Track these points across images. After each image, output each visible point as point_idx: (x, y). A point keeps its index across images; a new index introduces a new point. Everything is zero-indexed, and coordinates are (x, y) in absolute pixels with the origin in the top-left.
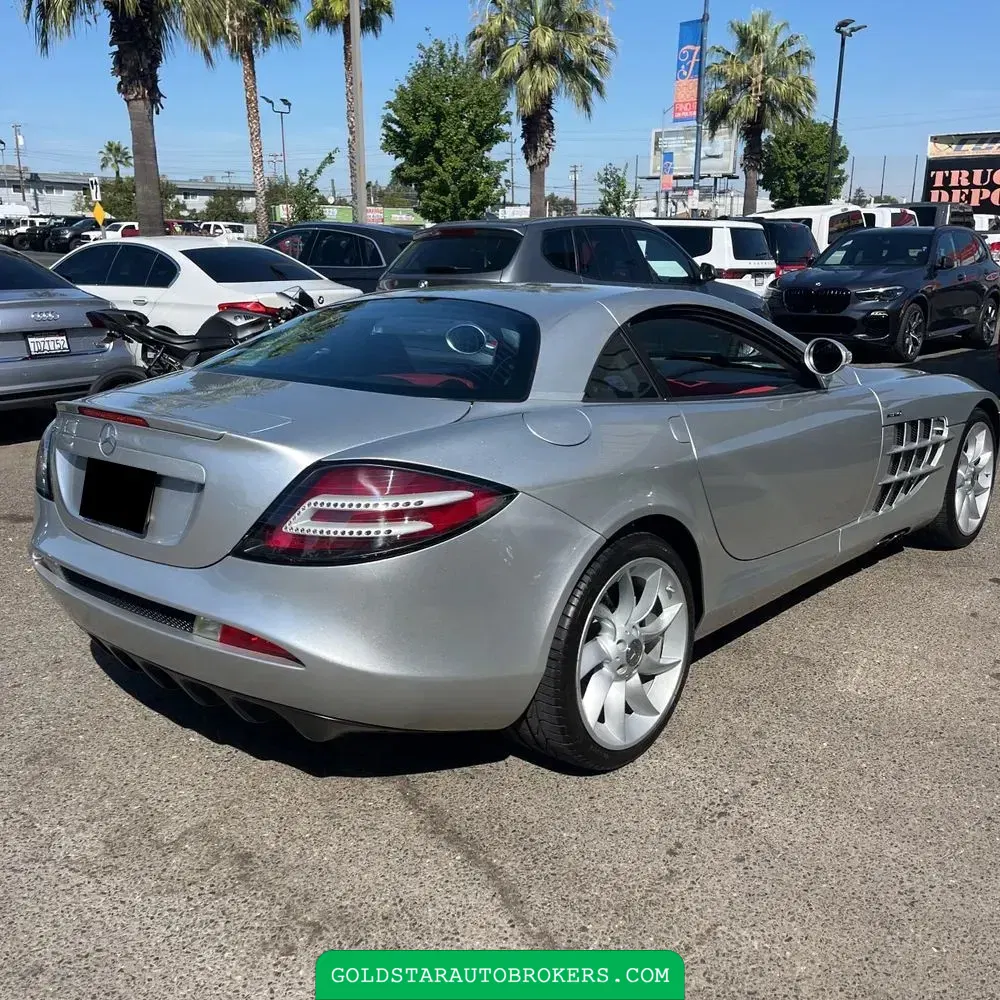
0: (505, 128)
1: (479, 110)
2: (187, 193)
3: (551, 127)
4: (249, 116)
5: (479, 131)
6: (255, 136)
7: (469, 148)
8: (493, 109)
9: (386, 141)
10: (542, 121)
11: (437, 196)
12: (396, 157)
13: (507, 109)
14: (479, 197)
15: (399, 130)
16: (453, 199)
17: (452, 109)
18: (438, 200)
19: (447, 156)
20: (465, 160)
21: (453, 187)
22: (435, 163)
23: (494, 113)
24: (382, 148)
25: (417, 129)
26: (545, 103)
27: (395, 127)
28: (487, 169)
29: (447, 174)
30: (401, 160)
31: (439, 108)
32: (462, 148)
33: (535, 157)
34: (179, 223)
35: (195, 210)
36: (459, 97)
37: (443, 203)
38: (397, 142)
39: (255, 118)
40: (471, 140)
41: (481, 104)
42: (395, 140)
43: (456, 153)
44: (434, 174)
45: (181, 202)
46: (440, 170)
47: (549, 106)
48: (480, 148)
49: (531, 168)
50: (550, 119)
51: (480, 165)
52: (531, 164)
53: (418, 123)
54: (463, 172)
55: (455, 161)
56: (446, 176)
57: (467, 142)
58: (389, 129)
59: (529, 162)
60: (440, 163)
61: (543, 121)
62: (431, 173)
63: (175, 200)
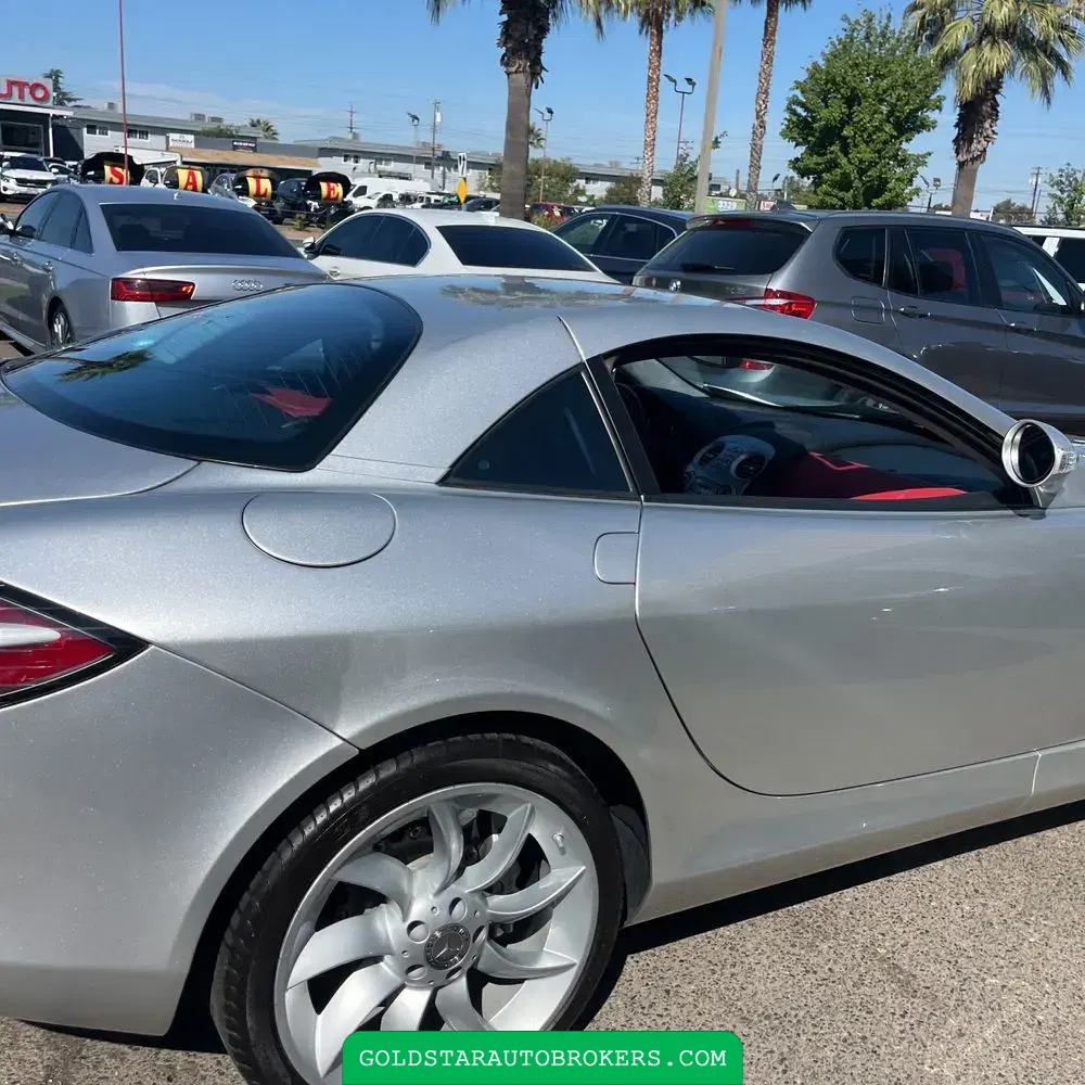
0: (932, 115)
1: (903, 93)
2: (589, 178)
3: (994, 113)
4: (648, 96)
5: (899, 117)
6: (652, 116)
7: (884, 137)
8: (920, 91)
9: (788, 127)
10: (984, 108)
11: (835, 191)
12: (797, 145)
13: (939, 92)
14: (887, 196)
15: (804, 114)
16: (854, 196)
17: (871, 92)
18: (836, 197)
19: (856, 146)
20: (875, 152)
21: (857, 183)
22: (839, 154)
23: (922, 97)
24: (781, 134)
25: (824, 113)
26: (990, 87)
27: (800, 110)
28: (902, 163)
29: (852, 167)
30: (802, 149)
31: (853, 89)
32: (874, 137)
33: (968, 151)
34: (559, 207)
35: (593, 196)
36: (883, 77)
37: (842, 200)
38: (800, 128)
39: (654, 98)
40: (888, 128)
41: (907, 85)
42: (797, 126)
43: (867, 143)
44: (837, 165)
45: (581, 187)
46: (844, 161)
47: (996, 91)
48: (897, 138)
49: (961, 165)
50: (995, 106)
51: (895, 157)
52: (962, 160)
53: (827, 106)
54: (873, 164)
55: (865, 153)
56: (849, 168)
57: (883, 130)
58: (794, 112)
59: (960, 156)
60: (846, 154)
61: (986, 108)
62: (832, 165)
63: (575, 184)
